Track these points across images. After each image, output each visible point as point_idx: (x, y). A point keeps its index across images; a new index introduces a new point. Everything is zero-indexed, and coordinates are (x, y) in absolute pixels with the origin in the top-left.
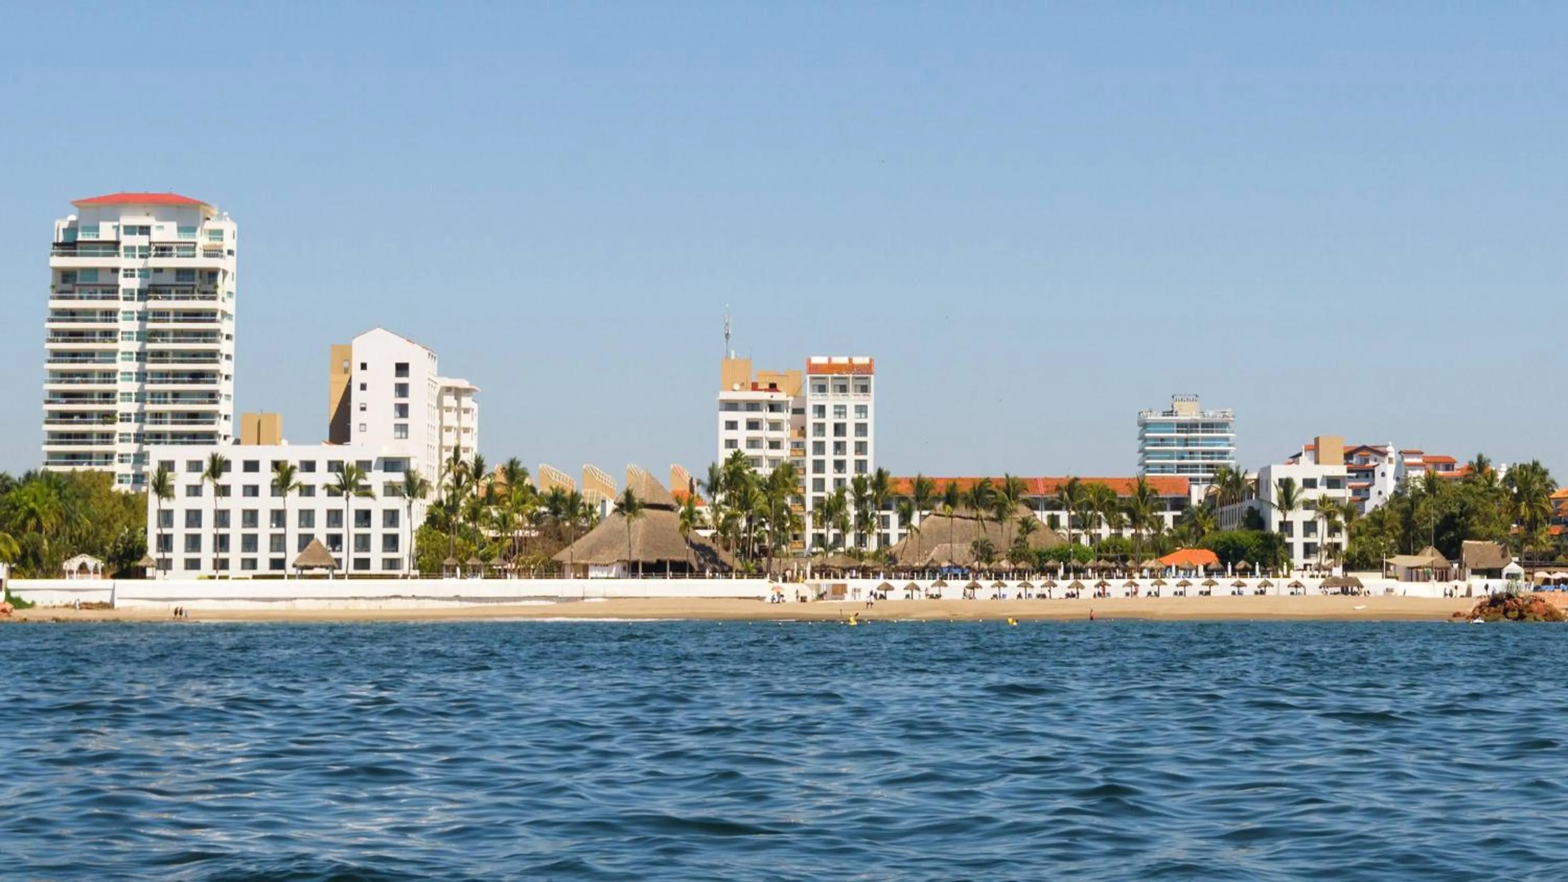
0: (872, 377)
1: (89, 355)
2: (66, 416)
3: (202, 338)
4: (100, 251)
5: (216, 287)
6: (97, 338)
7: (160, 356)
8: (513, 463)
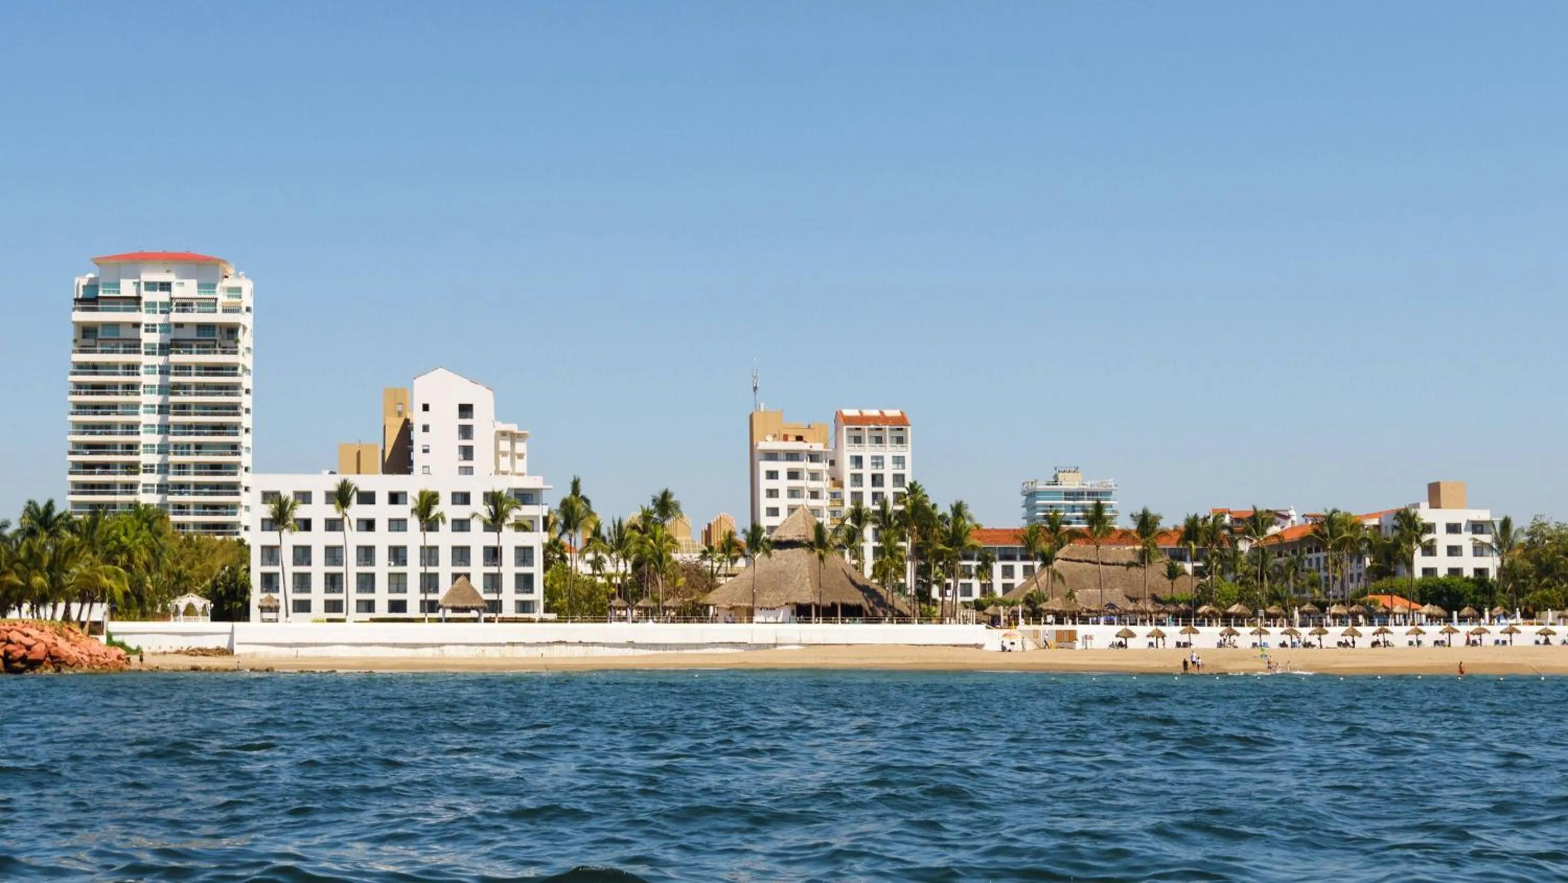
0: (909, 428)
1: (112, 408)
2: (89, 467)
3: (224, 391)
4: (121, 306)
5: (237, 341)
6: (120, 390)
7: (183, 408)
8: (665, 495)
